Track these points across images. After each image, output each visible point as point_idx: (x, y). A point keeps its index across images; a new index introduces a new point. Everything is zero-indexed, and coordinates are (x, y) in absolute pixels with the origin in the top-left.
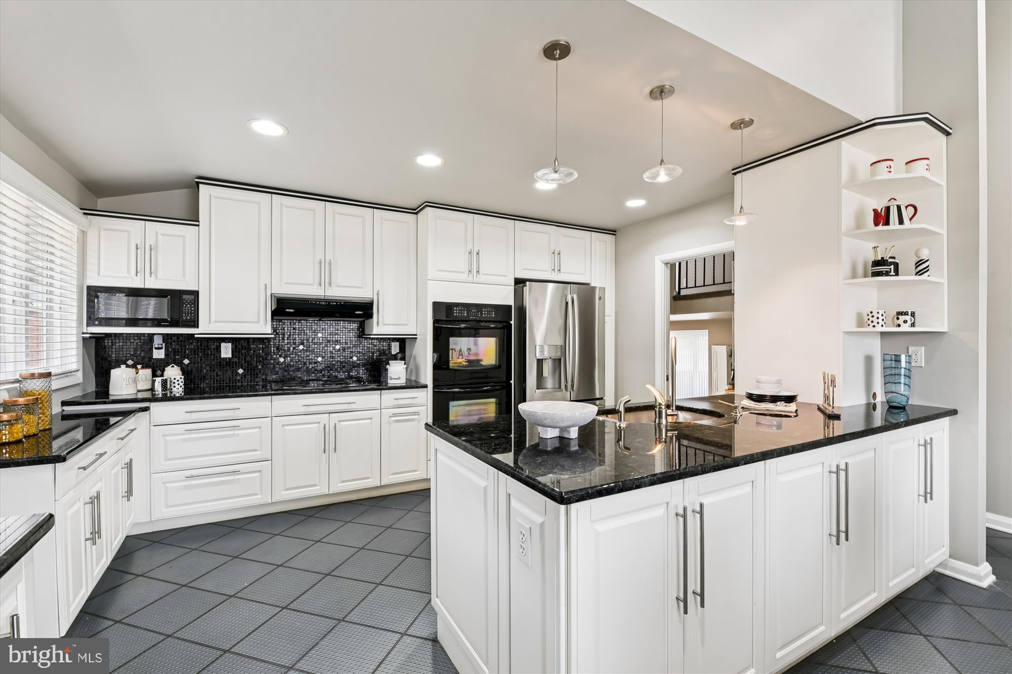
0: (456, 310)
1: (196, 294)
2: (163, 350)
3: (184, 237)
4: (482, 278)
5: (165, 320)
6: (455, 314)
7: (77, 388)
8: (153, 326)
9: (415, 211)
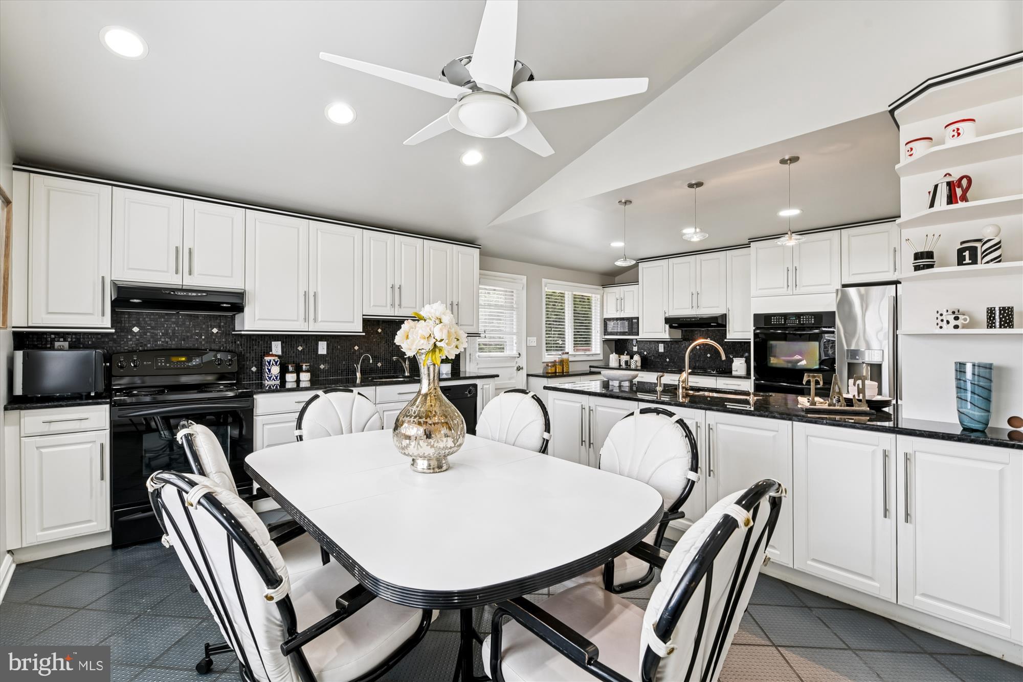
0: (774, 319)
1: (638, 318)
2: (637, 347)
3: (633, 291)
4: (797, 291)
5: (627, 332)
6: (773, 323)
7: (601, 362)
8: (620, 335)
9: (747, 246)
